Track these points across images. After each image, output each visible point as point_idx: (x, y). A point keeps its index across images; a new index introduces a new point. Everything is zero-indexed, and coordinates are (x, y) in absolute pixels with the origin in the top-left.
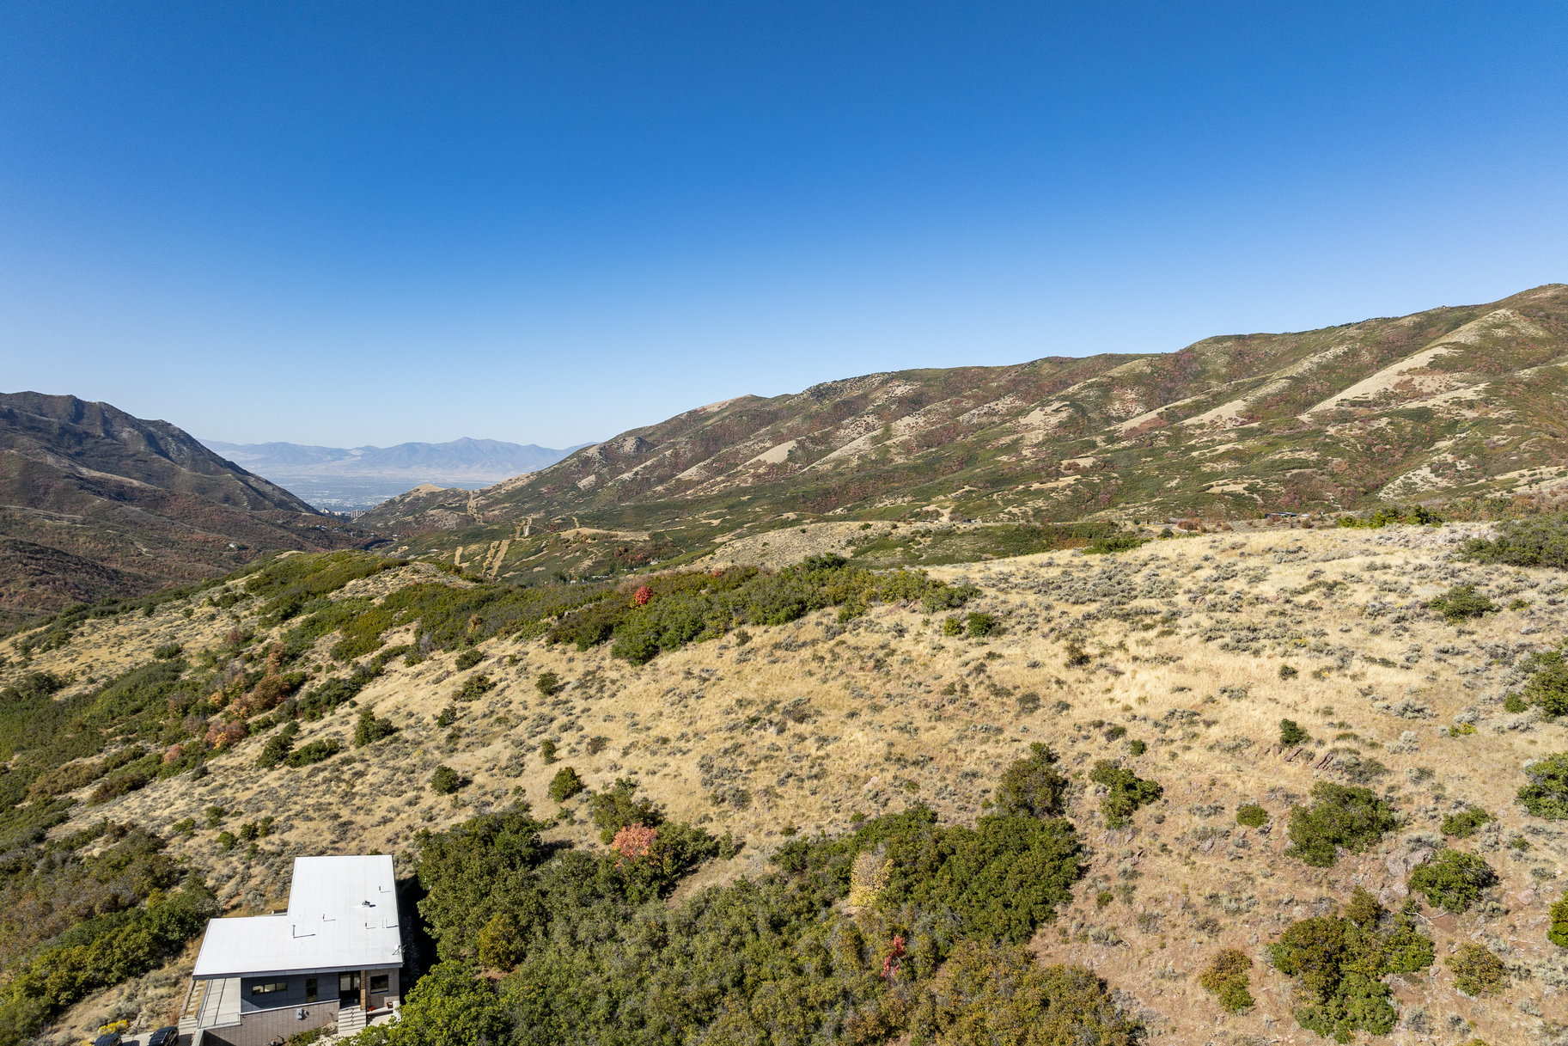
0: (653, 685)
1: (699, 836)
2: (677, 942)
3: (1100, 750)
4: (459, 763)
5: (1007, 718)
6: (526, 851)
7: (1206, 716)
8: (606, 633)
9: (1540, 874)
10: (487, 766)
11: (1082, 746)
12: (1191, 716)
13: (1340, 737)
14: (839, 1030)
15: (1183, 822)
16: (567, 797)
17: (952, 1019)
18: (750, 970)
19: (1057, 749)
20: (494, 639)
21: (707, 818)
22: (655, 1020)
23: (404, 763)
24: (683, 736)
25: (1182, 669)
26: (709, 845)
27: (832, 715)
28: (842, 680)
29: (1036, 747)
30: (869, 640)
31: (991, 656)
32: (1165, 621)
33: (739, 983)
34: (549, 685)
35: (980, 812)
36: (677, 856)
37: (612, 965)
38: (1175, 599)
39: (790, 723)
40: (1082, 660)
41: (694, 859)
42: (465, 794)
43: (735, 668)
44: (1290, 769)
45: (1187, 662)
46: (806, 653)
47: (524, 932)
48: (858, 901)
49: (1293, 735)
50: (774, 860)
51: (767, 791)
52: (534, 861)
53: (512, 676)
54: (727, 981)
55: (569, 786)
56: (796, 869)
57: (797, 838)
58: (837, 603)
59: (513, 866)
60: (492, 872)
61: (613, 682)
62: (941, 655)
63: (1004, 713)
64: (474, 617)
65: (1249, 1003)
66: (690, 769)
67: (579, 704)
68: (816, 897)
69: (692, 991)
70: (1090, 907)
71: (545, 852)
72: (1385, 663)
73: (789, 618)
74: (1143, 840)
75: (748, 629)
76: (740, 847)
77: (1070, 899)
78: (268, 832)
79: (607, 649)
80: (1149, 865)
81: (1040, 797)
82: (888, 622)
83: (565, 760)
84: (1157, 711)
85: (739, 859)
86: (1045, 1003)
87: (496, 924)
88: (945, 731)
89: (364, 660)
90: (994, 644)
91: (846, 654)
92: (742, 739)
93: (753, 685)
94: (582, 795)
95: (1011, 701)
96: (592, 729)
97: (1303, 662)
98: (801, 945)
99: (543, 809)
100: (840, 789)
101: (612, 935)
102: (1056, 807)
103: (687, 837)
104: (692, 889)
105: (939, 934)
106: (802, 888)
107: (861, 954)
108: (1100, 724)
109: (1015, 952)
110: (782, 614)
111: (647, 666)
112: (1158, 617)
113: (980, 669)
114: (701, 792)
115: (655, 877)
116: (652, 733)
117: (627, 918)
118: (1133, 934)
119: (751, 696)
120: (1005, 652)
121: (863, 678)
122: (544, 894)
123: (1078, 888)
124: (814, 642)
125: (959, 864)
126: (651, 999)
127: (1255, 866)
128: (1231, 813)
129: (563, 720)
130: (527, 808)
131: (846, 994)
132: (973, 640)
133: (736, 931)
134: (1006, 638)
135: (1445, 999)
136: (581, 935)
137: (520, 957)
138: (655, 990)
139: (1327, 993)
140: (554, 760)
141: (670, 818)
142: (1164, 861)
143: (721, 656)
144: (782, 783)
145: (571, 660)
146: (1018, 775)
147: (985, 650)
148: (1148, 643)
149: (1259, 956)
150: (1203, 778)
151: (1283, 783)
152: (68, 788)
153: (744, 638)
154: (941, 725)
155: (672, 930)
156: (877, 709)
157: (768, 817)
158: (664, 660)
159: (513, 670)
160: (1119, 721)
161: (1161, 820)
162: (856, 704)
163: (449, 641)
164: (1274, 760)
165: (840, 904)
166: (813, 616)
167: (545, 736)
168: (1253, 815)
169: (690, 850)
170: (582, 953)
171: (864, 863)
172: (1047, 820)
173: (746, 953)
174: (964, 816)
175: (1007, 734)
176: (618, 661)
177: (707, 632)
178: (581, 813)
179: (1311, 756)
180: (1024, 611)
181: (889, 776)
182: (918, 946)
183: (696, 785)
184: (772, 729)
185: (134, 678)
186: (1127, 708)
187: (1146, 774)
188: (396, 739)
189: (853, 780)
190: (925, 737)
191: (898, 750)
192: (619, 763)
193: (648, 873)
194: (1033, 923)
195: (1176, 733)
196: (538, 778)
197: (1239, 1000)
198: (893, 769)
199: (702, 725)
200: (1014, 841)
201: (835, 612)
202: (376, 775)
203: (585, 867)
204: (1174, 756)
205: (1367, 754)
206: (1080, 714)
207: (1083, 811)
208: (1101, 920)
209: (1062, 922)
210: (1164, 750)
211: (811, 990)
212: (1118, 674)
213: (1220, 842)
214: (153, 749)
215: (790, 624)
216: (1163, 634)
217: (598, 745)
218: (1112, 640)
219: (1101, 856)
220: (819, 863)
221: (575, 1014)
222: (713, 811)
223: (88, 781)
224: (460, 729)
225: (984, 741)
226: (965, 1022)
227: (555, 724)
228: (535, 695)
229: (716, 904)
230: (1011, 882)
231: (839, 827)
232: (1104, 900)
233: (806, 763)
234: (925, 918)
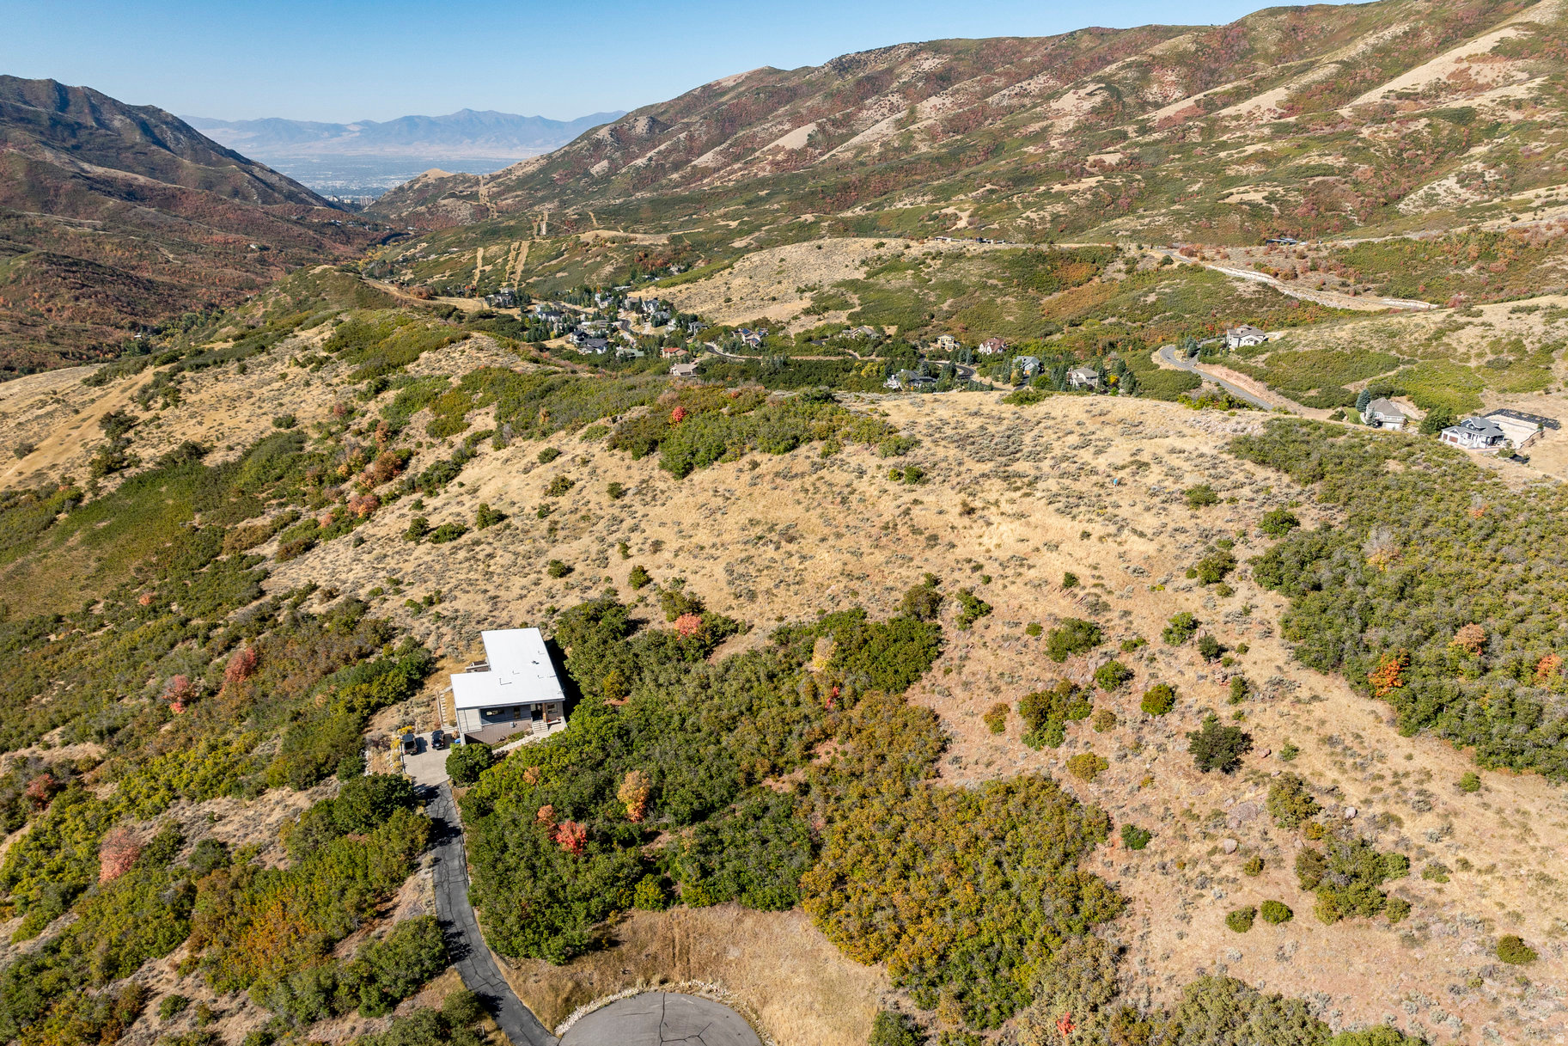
0: (691, 499)
1: (726, 621)
2: (715, 686)
3: (968, 580)
4: (562, 552)
5: (917, 551)
6: (622, 627)
7: (1030, 562)
8: (653, 446)
9: (1153, 676)
10: (582, 557)
11: (957, 575)
12: (1022, 561)
13: (1095, 586)
14: (801, 735)
15: (999, 629)
16: (642, 586)
17: (859, 731)
18: (756, 703)
19: (943, 575)
20: (562, 433)
21: (731, 607)
22: (705, 729)
23: (521, 549)
24: (714, 545)
25: (1028, 524)
26: (732, 626)
27: (812, 539)
28: (819, 510)
29: (927, 575)
30: (840, 477)
31: (916, 502)
32: (1030, 484)
33: (749, 709)
34: (617, 492)
35: (893, 615)
36: (714, 634)
37: (681, 700)
38: (1040, 464)
39: (783, 543)
40: (970, 511)
41: (724, 635)
42: (572, 578)
43: (748, 490)
44: (1063, 602)
45: (1032, 519)
46: (797, 483)
47: (628, 679)
48: (818, 664)
49: (1071, 580)
50: (771, 637)
51: (768, 592)
52: (627, 633)
53: (586, 477)
54: (743, 708)
55: (641, 578)
56: (782, 644)
57: (784, 623)
58: (822, 439)
59: (615, 638)
60: (605, 642)
61: (663, 492)
62: (885, 497)
63: (915, 545)
64: (543, 411)
65: (1002, 730)
66: (719, 570)
67: (640, 510)
68: (794, 661)
69: (724, 714)
70: (939, 675)
71: (633, 626)
72: (1142, 535)
73: (787, 450)
74: (975, 639)
75: (757, 456)
76: (750, 627)
77: (930, 669)
78: (440, 601)
79: (656, 459)
80: (976, 653)
81: (924, 609)
82: (854, 462)
83: (637, 561)
84: (1003, 555)
85: (750, 635)
86: (906, 725)
87: (613, 674)
88: (879, 557)
89: (458, 440)
90: (920, 492)
91: (824, 489)
92: (752, 551)
93: (760, 507)
94: (651, 586)
95: (921, 538)
96: (654, 532)
97: (1097, 529)
98: (785, 688)
99: (627, 596)
100: (812, 592)
101: (679, 681)
102: (933, 613)
103: (719, 621)
104: (722, 654)
105: (858, 685)
106: (786, 656)
107: (815, 696)
108: (969, 561)
109: (895, 698)
110: (781, 447)
111: (686, 480)
112: (1026, 480)
113: (907, 512)
114: (727, 589)
115: (701, 647)
116: (694, 540)
117: (687, 671)
118: (958, 691)
119: (759, 517)
120: (925, 499)
121: (833, 510)
122: (636, 655)
123: (936, 664)
124: (803, 475)
125: (875, 646)
126: (703, 717)
127: (1026, 659)
128: (1024, 626)
129: (629, 522)
130: (615, 593)
131: (806, 717)
132: (907, 486)
133: (748, 680)
134: (929, 487)
135: (1087, 733)
136: (661, 681)
137: (628, 693)
138: (704, 713)
139: (1038, 726)
140: (628, 557)
141: (707, 607)
142: (983, 652)
143: (738, 478)
144: (777, 586)
145: (629, 468)
146: (913, 596)
147: (913, 496)
148: (1013, 502)
149: (1014, 707)
150: (1014, 603)
151: (1056, 611)
152: (252, 545)
153: (755, 465)
154: (877, 551)
155: (712, 679)
156: (839, 536)
157: (768, 608)
158: (699, 476)
159: (586, 470)
160: (981, 560)
161: (987, 627)
162: (826, 531)
163: (526, 429)
164: (1057, 595)
165: (807, 665)
166: (803, 449)
167: (618, 535)
168: (1035, 629)
169: (721, 630)
170: (663, 692)
171: (821, 643)
172: (927, 622)
173: (754, 692)
174: (882, 615)
175: (915, 563)
176: (664, 473)
177: (727, 455)
178: (652, 599)
179: (1075, 596)
180: (944, 465)
181: (842, 585)
182: (846, 693)
183: (724, 585)
184: (772, 546)
185: (267, 449)
186: (988, 551)
187: (988, 599)
188: (508, 526)
189: (820, 587)
190: (866, 559)
191: (849, 567)
192: (673, 561)
193: (697, 644)
194: (909, 682)
195: (1010, 572)
196: (620, 571)
197: (999, 728)
198: (845, 581)
199: (726, 537)
200: (905, 636)
201: (819, 446)
202: (504, 558)
203: (659, 642)
204: (1005, 587)
205: (1104, 598)
206: (960, 552)
207: (947, 617)
208: (944, 682)
209: (924, 682)
210: (1001, 582)
211: (787, 715)
212: (989, 524)
213: (1014, 643)
214: (308, 515)
215: (787, 455)
216: (1027, 495)
217: (657, 546)
218: (992, 497)
219: (952, 646)
220: (796, 640)
221: (662, 726)
222: (734, 603)
223: (266, 538)
224: (556, 523)
225: (901, 566)
226: (864, 733)
227: (625, 525)
228: (606, 499)
229: (737, 664)
230: (900, 658)
231: (809, 617)
232: (947, 672)
233: (792, 573)
234: (852, 678)
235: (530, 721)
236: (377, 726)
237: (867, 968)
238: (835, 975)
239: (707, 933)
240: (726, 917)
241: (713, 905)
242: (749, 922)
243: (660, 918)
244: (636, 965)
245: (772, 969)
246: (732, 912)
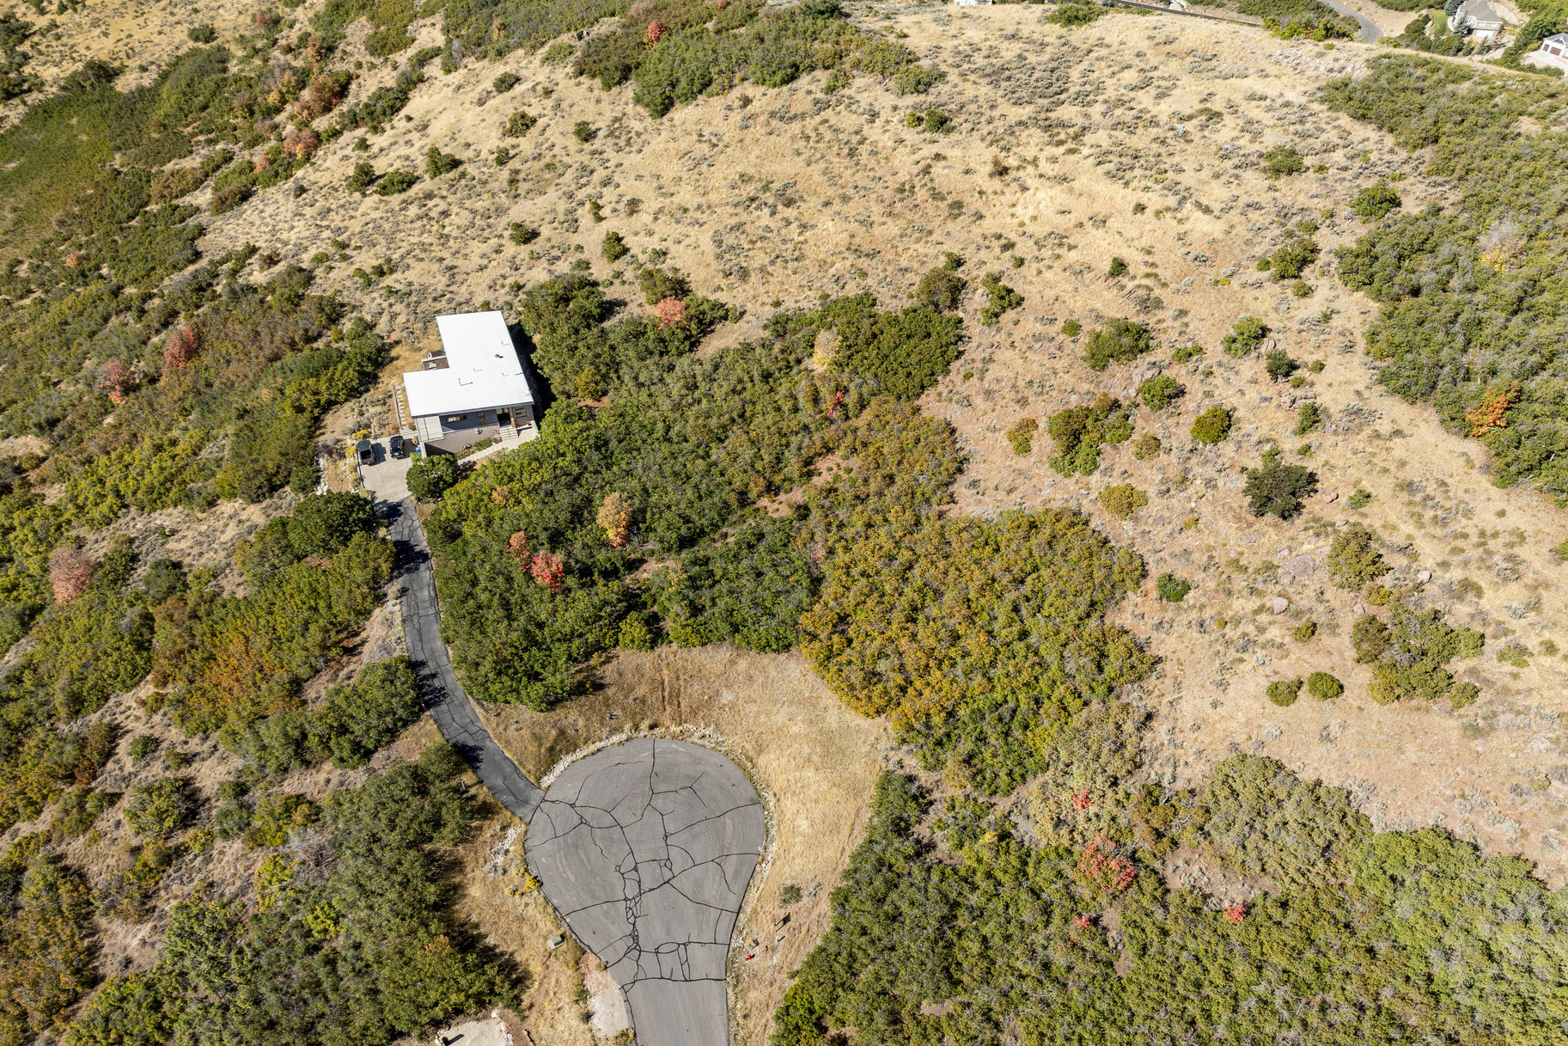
0: (672, 145)
1: (718, 306)
2: (703, 387)
3: (997, 262)
4: (525, 211)
5: (938, 221)
6: (596, 312)
7: (1071, 241)
8: (626, 73)
9: (1208, 394)
10: (549, 218)
11: (983, 255)
12: (1061, 239)
13: (1147, 276)
14: (800, 449)
15: (1030, 326)
16: (617, 257)
17: (865, 445)
18: (749, 408)
19: (967, 255)
20: (521, 52)
21: (719, 288)
22: (693, 439)
23: (479, 205)
24: (699, 207)
25: (1071, 190)
26: (721, 313)
27: (814, 202)
28: (822, 165)
29: (949, 255)
30: (848, 121)
31: (938, 157)
32: (1076, 137)
33: (742, 416)
34: (586, 134)
35: (908, 304)
36: (700, 322)
37: (665, 405)
38: (1090, 110)
39: (780, 207)
40: (1002, 171)
41: (711, 323)
42: (538, 245)
43: (738, 135)
44: (1108, 295)
45: (1076, 184)
46: (796, 127)
47: (605, 377)
48: (820, 362)
49: (1119, 267)
50: (765, 327)
51: (762, 269)
52: (602, 318)
53: (548, 112)
54: (735, 415)
55: (616, 247)
56: (780, 335)
57: (781, 309)
58: (827, 68)
59: (588, 327)
61: (638, 134)
62: (901, 149)
63: (935, 213)
64: (497, 22)
65: (1028, 450)
66: (705, 240)
67: (613, 157)
68: (792, 358)
69: (713, 422)
70: (958, 379)
71: (608, 309)
72: (1207, 210)
73: (785, 82)
74: (1001, 337)
75: (750, 90)
76: (742, 314)
77: (948, 372)
78: (392, 271)
79: (630, 89)
80: (1005, 355)
81: (943, 298)
82: (865, 99)
83: (612, 224)
84: (1039, 230)
85: (741, 323)
86: (918, 441)
87: (588, 370)
88: (893, 228)
90: (943, 143)
91: (828, 136)
92: (744, 217)
93: (752, 157)
94: (627, 257)
95: (943, 205)
96: (630, 188)
97: (1154, 200)
98: (783, 390)
99: (601, 270)
100: (813, 271)
101: (661, 380)
102: (954, 303)
103: (706, 307)
104: (710, 347)
105: (865, 390)
106: (783, 351)
107: (816, 400)
108: (999, 237)
109: (906, 407)
110: (778, 78)
111: (665, 119)
112: (1071, 131)
113: (926, 171)
114: (715, 265)
115: (687, 338)
116: (675, 199)
117: (671, 368)
118: (978, 401)
119: (751, 171)
120: (949, 153)
121: (839, 164)
122: (613, 348)
123: (955, 366)
124: (803, 116)
125: (886, 341)
126: (690, 425)
127: (1059, 365)
128: (1060, 324)
129: (600, 174)
130: (586, 265)
131: (806, 428)
132: (928, 135)
133: (740, 381)
134: (954, 136)
136: (642, 379)
137: (605, 393)
138: (691, 420)
139: (1070, 448)
140: (600, 219)
141: (693, 286)
142: (1009, 354)
143: (726, 118)
144: (773, 263)
145: (598, 101)
146: (931, 281)
147: (935, 149)
148: (1054, 160)
149: (1043, 424)
150: (1050, 294)
151: (1099, 306)
152: (183, 193)
153: (746, 101)
154: (889, 220)
155: (699, 378)
156: (845, 199)
157: (762, 290)
158: (682, 114)
159: (549, 103)
160: (1013, 237)
161: (1017, 323)
162: (831, 192)
163: (478, 46)
164: (1101, 284)
165: (807, 363)
166: (804, 81)
167: (588, 190)
168: (1073, 328)
169: (708, 318)
170: (644, 392)
171: (823, 337)
172: (947, 313)
173: (747, 395)
174: (895, 302)
175: (935, 237)
176: (640, 109)
177: (713, 88)
178: (629, 275)
179: (1123, 287)
180: (973, 107)
181: (848, 263)
182: (851, 400)
183: (711, 258)
184: (766, 210)
185: (186, 68)
186: (1022, 224)
187: (1019, 288)
188: (463, 175)
189: (823, 265)
190: (877, 231)
191: (857, 240)
192: (652, 226)
193: (681, 336)
194: (923, 387)
195: (1046, 253)
196: (592, 237)
197: (1024, 448)
198: (851, 257)
199: (713, 197)
200: (921, 332)
201: (823, 76)
202: (459, 218)
203: (637, 332)
204: (1040, 272)
205: (1157, 292)
206: (989, 225)
207: (970, 309)
208: (963, 388)
209: (940, 388)
210: (1035, 265)
211: (784, 424)
212: (1024, 189)
213: (1046, 344)
214: (242, 156)
215: (785, 88)
216: (1072, 151)
217: (634, 206)
218: (1030, 153)
219: (974, 344)
220: (795, 331)
221: (645, 436)
222: (723, 283)
223: (198, 184)
224: (517, 172)
225: (918, 241)
226: (871, 449)
227: (596, 177)
228: (573, 142)
229: (728, 360)
230: (914, 358)
231: (809, 303)
232: (968, 376)
233: (790, 246)
234: (858, 381)
235: (497, 427)
236: (329, 428)
237: (869, 720)
238: (834, 726)
239: (699, 674)
240: (718, 658)
241: (704, 644)
242: (743, 664)
243: (647, 659)
244: (623, 709)
245: (768, 715)
246: (723, 653)
